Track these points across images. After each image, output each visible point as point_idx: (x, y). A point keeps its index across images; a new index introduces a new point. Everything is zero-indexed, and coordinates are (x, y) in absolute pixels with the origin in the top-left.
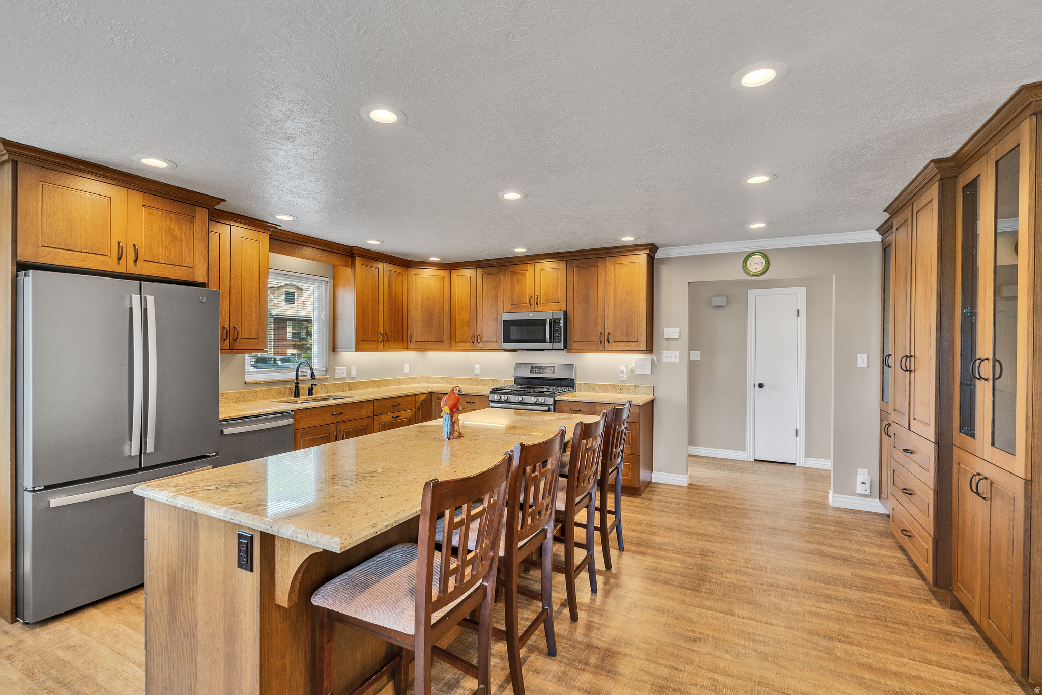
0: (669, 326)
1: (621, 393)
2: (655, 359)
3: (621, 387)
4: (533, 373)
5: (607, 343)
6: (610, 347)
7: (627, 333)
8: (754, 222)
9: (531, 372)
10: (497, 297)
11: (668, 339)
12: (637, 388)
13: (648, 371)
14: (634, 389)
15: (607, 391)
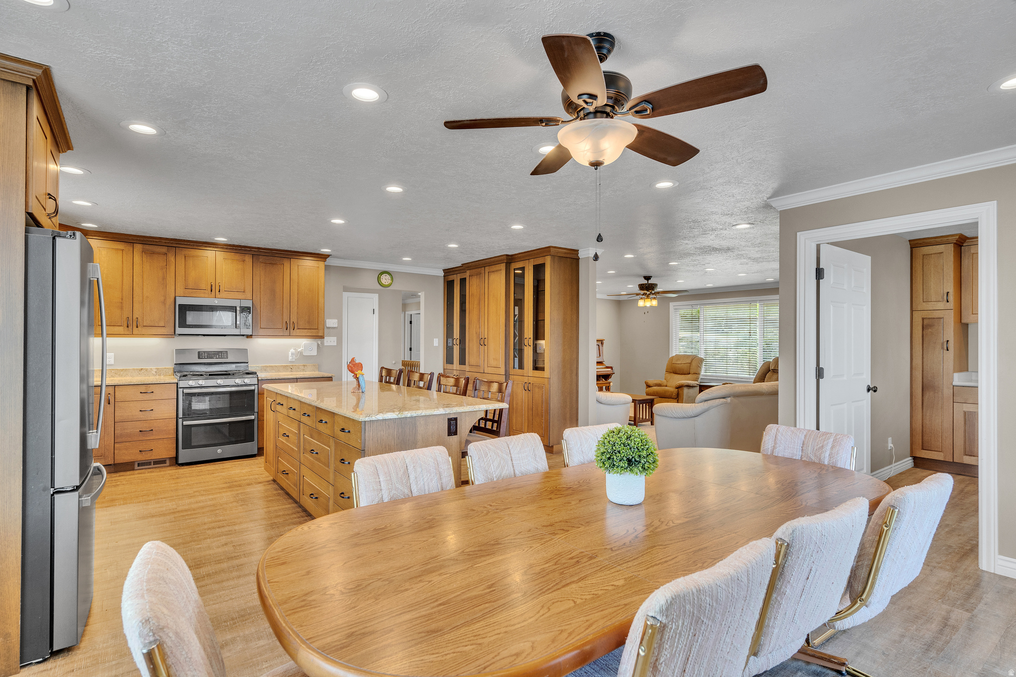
0: (329, 318)
1: (291, 371)
2: (320, 343)
3: (291, 367)
4: (202, 358)
5: (292, 330)
6: (294, 333)
7: (309, 322)
8: (405, 257)
9: (199, 358)
10: (164, 278)
11: (329, 328)
12: (306, 367)
13: (314, 353)
14: (302, 367)
15: (279, 371)
